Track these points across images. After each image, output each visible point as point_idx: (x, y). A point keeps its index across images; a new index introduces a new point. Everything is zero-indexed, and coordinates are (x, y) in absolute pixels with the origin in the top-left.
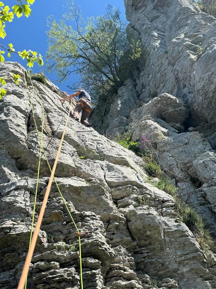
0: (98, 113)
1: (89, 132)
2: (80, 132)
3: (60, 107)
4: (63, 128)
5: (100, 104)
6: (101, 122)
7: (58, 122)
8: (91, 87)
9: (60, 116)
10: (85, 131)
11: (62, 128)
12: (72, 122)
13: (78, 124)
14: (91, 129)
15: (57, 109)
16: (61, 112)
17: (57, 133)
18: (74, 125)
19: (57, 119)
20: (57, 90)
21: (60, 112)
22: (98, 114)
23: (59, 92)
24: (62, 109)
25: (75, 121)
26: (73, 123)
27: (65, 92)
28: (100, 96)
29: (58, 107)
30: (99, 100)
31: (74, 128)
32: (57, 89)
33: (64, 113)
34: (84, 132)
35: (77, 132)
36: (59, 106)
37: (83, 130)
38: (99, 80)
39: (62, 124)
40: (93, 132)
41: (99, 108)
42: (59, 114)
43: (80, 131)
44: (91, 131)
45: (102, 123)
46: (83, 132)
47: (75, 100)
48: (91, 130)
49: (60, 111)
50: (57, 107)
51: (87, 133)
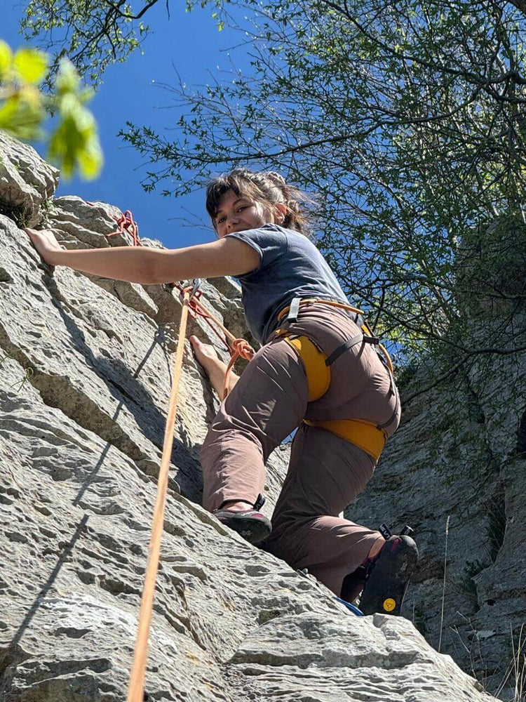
0: (448, 423)
1: (378, 672)
2: (276, 661)
3: (61, 372)
4: (95, 620)
5: (478, 333)
6: (484, 522)
7: (38, 548)
8: (384, 144)
9: (57, 475)
10: (330, 660)
11: (78, 625)
12: (182, 550)
13: (253, 571)
14: (391, 635)
15: (30, 393)
16: (71, 428)
17: (30, 679)
18: (203, 577)
19: (33, 515)
20: (28, 189)
21: (59, 437)
22: (447, 437)
23: (55, 211)
24: (80, 394)
25: (214, 534)
26: (192, 560)
27: (112, 211)
28: (476, 243)
29: (33, 373)
30: (468, 288)
31: (211, 618)
32: (30, 179)
33: (95, 442)
34: (313, 670)
35: (238, 658)
36: (50, 366)
37: (310, 648)
38: (466, 75)
39: (87, 579)
40: (412, 670)
41: (455, 374)
42: (44, 452)
43: (271, 649)
44: (400, 660)
45: (497, 533)
46: (304, 661)
47: (217, 296)
48: (397, 647)
49: (58, 418)
50: (21, 372)
51: (350, 673)
